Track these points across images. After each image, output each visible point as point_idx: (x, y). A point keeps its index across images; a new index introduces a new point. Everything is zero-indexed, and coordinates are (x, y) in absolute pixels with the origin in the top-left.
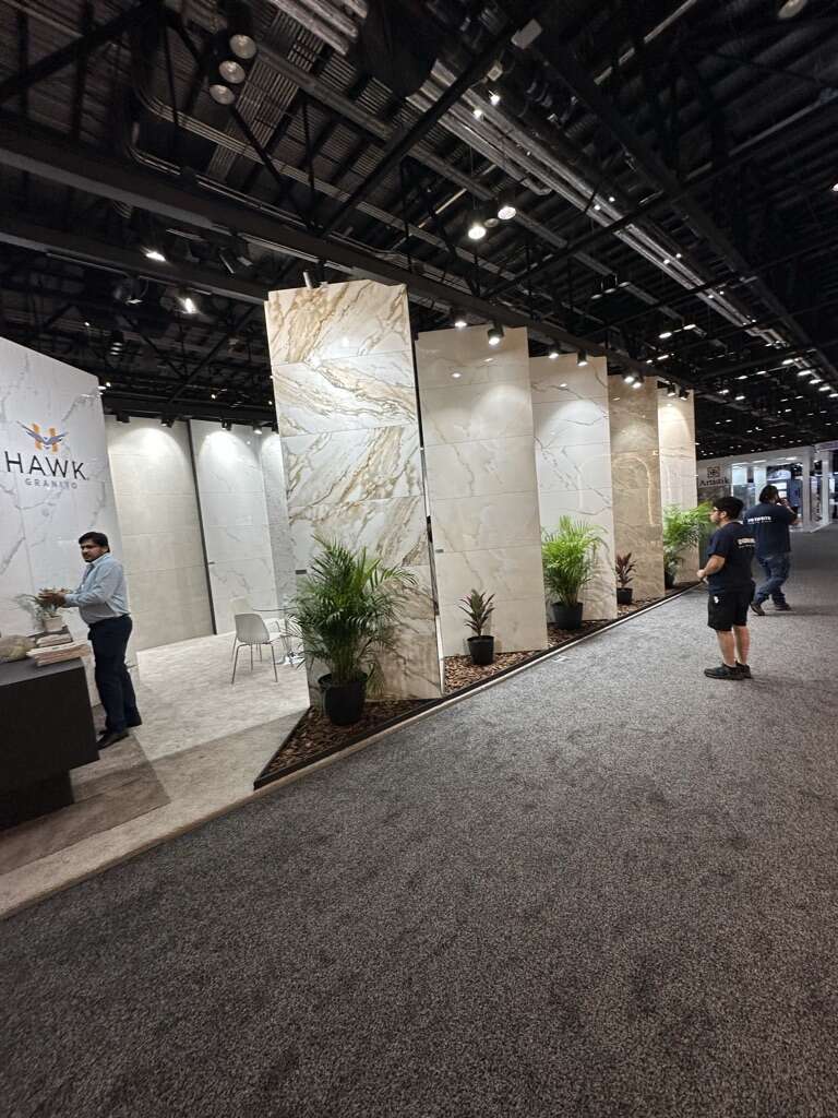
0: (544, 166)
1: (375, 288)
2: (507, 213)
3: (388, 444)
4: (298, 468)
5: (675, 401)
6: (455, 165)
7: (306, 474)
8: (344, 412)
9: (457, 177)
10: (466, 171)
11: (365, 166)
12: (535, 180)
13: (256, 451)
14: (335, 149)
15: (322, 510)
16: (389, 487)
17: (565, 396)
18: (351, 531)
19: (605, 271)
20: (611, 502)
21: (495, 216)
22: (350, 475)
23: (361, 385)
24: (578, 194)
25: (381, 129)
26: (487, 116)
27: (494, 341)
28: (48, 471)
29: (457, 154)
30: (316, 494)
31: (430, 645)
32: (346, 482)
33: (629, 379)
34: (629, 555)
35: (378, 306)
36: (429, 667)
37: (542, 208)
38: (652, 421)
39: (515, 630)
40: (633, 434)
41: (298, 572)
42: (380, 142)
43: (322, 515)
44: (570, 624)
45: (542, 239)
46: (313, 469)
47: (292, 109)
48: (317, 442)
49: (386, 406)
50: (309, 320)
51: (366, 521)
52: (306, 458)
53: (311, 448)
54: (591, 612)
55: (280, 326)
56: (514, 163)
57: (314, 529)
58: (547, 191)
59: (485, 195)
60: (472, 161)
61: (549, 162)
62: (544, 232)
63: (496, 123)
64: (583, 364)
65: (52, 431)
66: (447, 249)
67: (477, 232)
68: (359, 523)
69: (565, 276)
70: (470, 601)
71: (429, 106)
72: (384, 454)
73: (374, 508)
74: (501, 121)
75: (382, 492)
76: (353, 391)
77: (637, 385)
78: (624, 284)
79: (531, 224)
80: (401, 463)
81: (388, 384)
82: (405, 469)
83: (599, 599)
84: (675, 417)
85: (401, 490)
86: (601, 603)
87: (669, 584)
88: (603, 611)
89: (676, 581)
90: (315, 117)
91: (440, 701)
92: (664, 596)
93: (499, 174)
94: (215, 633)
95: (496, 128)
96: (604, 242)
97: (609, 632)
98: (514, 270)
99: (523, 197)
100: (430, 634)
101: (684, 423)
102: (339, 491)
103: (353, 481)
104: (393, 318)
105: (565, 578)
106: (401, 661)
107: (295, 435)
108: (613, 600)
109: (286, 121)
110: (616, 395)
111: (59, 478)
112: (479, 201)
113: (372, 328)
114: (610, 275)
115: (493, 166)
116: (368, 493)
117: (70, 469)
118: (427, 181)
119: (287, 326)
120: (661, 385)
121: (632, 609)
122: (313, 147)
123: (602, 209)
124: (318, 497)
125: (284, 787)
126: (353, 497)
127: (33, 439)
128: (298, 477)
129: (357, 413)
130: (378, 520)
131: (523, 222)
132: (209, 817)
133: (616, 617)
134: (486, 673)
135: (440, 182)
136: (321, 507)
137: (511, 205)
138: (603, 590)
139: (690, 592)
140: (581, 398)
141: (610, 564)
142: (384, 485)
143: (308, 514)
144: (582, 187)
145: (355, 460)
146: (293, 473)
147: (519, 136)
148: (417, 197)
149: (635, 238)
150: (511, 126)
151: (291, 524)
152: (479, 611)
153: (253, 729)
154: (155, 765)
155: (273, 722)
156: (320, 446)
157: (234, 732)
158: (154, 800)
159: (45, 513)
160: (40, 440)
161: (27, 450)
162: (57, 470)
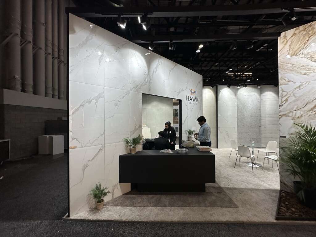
4: (287, 96)
7: (292, 99)
15: (298, 114)
28: (192, 101)
30: (296, 107)
41: (281, 137)
43: (298, 115)
46: (295, 97)
48: (300, 86)
50: (301, 38)
52: (293, 92)
53: (296, 89)
55: (285, 44)
57: (292, 121)
65: (194, 90)
94: (217, 148)
107: (287, 84)
111: (194, 102)
117: (196, 100)
119: (289, 43)
124: (297, 108)
127: (191, 92)
128: (286, 100)
136: (299, 112)
143: (290, 115)
151: (280, 118)
153: (255, 189)
154: (224, 189)
155: (263, 190)
156: (302, 87)
157: (247, 188)
158: (231, 204)
159: (191, 111)
160: (192, 93)
161: (190, 95)
162: (194, 100)
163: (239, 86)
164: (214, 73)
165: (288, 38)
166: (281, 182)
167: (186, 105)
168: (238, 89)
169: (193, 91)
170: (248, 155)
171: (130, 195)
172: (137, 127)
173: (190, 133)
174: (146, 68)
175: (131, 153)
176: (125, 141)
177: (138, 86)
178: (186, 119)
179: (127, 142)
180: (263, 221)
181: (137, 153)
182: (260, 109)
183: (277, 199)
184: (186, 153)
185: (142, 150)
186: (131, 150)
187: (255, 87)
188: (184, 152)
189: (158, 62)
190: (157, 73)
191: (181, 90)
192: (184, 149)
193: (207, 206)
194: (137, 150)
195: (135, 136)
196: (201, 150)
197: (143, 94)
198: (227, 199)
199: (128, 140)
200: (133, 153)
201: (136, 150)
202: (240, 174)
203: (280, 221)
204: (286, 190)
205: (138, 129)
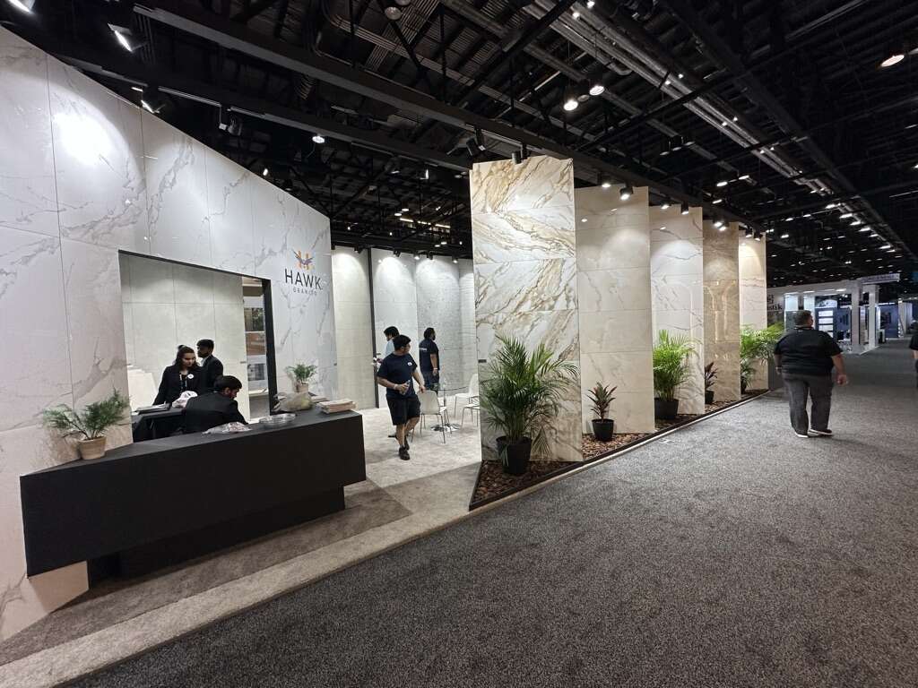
0: (625, 52)
1: (551, 161)
2: (597, 90)
3: (553, 271)
4: (485, 286)
5: (751, 242)
6: (553, 54)
7: (491, 291)
8: (522, 247)
9: (556, 63)
10: (562, 58)
11: (482, 57)
12: (618, 63)
13: (412, 272)
14: (460, 45)
15: (501, 317)
16: (552, 303)
17: (668, 236)
18: (522, 333)
19: (673, 134)
20: (702, 321)
21: (588, 93)
22: (524, 293)
23: (535, 229)
24: (653, 73)
25: (498, 29)
26: (583, 17)
27: (625, 197)
28: (304, 283)
29: (555, 46)
30: (497, 306)
31: (576, 420)
32: (520, 297)
33: (718, 224)
34: (712, 364)
35: (550, 174)
36: (575, 437)
37: (620, 84)
38: (733, 256)
39: (628, 416)
40: (719, 266)
41: (480, 361)
42: (496, 39)
43: (500, 321)
44: (669, 415)
45: (618, 107)
46: (496, 288)
47: (433, 17)
48: (500, 269)
49: (553, 244)
50: (500, 182)
51: (533, 326)
52: (492, 279)
53: (496, 273)
54: (684, 408)
55: (480, 187)
56: (603, 52)
57: (493, 331)
58: (628, 72)
59: (578, 77)
60: (566, 50)
61: (630, 49)
62: (621, 103)
63: (591, 22)
64: (685, 213)
65: (307, 255)
66: (541, 117)
67: (571, 105)
68: (528, 328)
69: (636, 136)
70: (596, 391)
71: (543, 15)
72: (550, 278)
73: (540, 317)
74: (595, 21)
75: (547, 306)
76: (529, 233)
77: (723, 229)
78: (689, 144)
79: (611, 97)
80: (562, 285)
81: (556, 229)
82: (565, 290)
83: (691, 397)
84: (750, 254)
85: (561, 305)
86: (691, 401)
87: (743, 392)
88: (692, 407)
89: (748, 388)
90: (449, 22)
91: (582, 464)
92: (740, 399)
93: (589, 59)
94: (377, 406)
95: (591, 26)
96: (677, 113)
97: (703, 423)
98: (593, 132)
99: (606, 76)
100: (577, 412)
101: (757, 259)
102: (514, 304)
103: (525, 298)
104: (562, 182)
105: (666, 378)
106: (553, 431)
107: (485, 263)
108: (702, 399)
109: (427, 27)
110: (709, 235)
111: (309, 288)
112: (574, 82)
113: (546, 189)
114: (677, 136)
115: (584, 54)
116: (536, 306)
117: (314, 283)
118: (529, 67)
119: (484, 187)
120: (741, 228)
121: (714, 408)
122: (446, 42)
123: (673, 85)
124: (499, 307)
125: (488, 511)
126: (525, 308)
127: (298, 261)
128: (485, 293)
129: (531, 248)
130: (543, 326)
131: (610, 99)
132: (444, 525)
133: (704, 413)
134: (610, 447)
135: (540, 67)
136: (501, 315)
137: (601, 84)
138: (693, 391)
139: (760, 398)
140: (680, 239)
141: (700, 369)
142: (548, 301)
143: (490, 319)
144: (657, 68)
145: (528, 283)
146: (481, 290)
147: (608, 32)
148: (521, 78)
149: (702, 108)
150: (603, 25)
151: (477, 327)
152: (602, 399)
153: (445, 473)
154: (387, 491)
155: (456, 469)
156: (503, 271)
157: (431, 474)
158: (400, 512)
159: (301, 312)
160: (301, 261)
161: (295, 268)
162: (309, 282)
163: (419, 254)
164: (366, 211)
165: (483, 176)
166: (483, 446)
167: (286, 296)
168: (416, 262)
169: (304, 258)
170: (436, 408)
171: (88, 603)
172: (104, 367)
173: (302, 373)
174: (132, 168)
175: (81, 459)
176: (45, 420)
177: (100, 224)
178: (286, 336)
179: (61, 423)
180: (450, 520)
181: (108, 453)
183: (474, 478)
184: (290, 422)
185: (132, 442)
186: (79, 449)
187: (450, 262)
188: (284, 421)
189: (181, 154)
190: (175, 187)
191: (266, 252)
192: (284, 415)
193: (348, 535)
194: (110, 446)
195: (99, 395)
196: (330, 411)
197: (120, 251)
198: (391, 508)
199: (67, 414)
200: (92, 456)
201: (104, 443)
202: (420, 453)
203: (475, 510)
204: (490, 459)
205: (107, 372)
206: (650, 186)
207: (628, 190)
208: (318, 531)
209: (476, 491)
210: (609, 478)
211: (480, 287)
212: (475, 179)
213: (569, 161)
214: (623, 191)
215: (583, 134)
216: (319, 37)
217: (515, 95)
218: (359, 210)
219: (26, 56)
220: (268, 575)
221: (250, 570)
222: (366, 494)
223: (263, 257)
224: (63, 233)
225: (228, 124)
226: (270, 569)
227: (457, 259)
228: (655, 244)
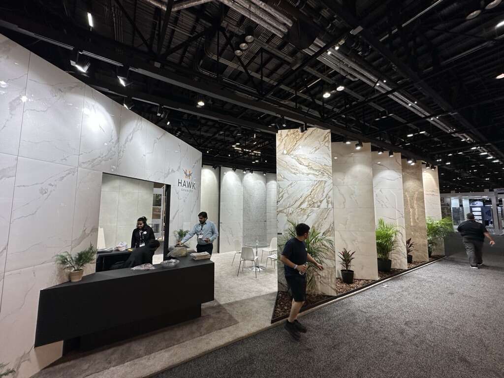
0: (355, 70)
1: (318, 131)
2: (340, 88)
3: (320, 187)
4: (282, 193)
5: (430, 171)
6: (317, 70)
7: (286, 196)
8: (303, 173)
9: (318, 75)
10: (322, 72)
11: (281, 71)
12: (351, 75)
13: (241, 179)
14: (270, 66)
16: (319, 204)
17: (382, 167)
18: (302, 219)
19: (382, 109)
20: (404, 215)
21: (336, 90)
22: (303, 198)
23: (310, 164)
24: (370, 80)
25: (289, 59)
26: (333, 54)
27: (358, 148)
28: (187, 186)
29: (319, 67)
30: (289, 203)
31: (332, 271)
32: (301, 200)
33: (410, 162)
34: (410, 239)
35: (319, 137)
36: (332, 281)
37: (352, 85)
38: (420, 179)
39: (362, 269)
40: (411, 184)
41: (278, 234)
42: (288, 63)
43: (290, 212)
44: (386, 270)
45: (352, 96)
46: (288, 194)
47: (257, 54)
48: (291, 184)
49: (320, 173)
50: (292, 140)
51: (308, 216)
52: (286, 189)
53: (289, 186)
54: (395, 265)
55: (281, 143)
56: (343, 70)
57: (286, 217)
58: (357, 79)
59: (331, 81)
60: (325, 69)
61: (358, 69)
62: (353, 94)
63: (337, 56)
64: (391, 156)
65: (190, 172)
66: (311, 100)
67: (327, 95)
68: (305, 217)
69: (362, 110)
70: (343, 253)
71: (313, 54)
72: (318, 190)
73: (312, 211)
74: (340, 56)
75: (316, 205)
76: (307, 166)
77: (413, 164)
78: (391, 115)
79: (348, 91)
80: (325, 195)
81: (322, 165)
82: (326, 197)
83: (399, 259)
84: (429, 177)
85: (324, 205)
86: (399, 261)
87: (430, 256)
88: (400, 265)
89: (432, 254)
90: (265, 55)
91: (336, 297)
92: (428, 261)
93: (336, 73)
94: (218, 252)
95: (337, 58)
96: (383, 99)
97: (405, 275)
98: (338, 108)
99: (345, 81)
100: (333, 266)
101: (433, 180)
102: (298, 203)
103: (304, 200)
104: (325, 141)
105: (384, 247)
106: (319, 277)
107: (283, 181)
108: (406, 260)
109: (254, 57)
110: (405, 167)
111: (189, 189)
112: (328, 84)
113: (316, 144)
114: (384, 111)
115: (333, 71)
116: (310, 205)
117: (192, 185)
118: (305, 76)
119: (284, 142)
120: (423, 163)
121: (413, 266)
122: (263, 65)
123: (381, 85)
124: (290, 205)
125: (282, 325)
126: (304, 206)
128: (282, 197)
129: (308, 174)
130: (313, 216)
131: (347, 91)
132: (258, 332)
133: (407, 269)
134: (352, 287)
135: (310, 76)
136: (291, 209)
137: (342, 86)
138: (400, 255)
139: (440, 261)
140: (389, 169)
141: (404, 243)
142: (317, 202)
143: (285, 211)
144: (372, 78)
145: (306, 192)
146: (281, 195)
147: (346, 61)
148: (301, 81)
149: (398, 97)
150: (344, 58)
151: (277, 214)
152: (347, 258)
153: (257, 297)
154: (224, 306)
155: (263, 295)
156: (292, 186)
157: (249, 297)
158: (232, 321)
159: (184, 201)
160: (186, 175)
161: (183, 178)
162: (189, 186)
163: (245, 171)
164: (217, 143)
165: (283, 137)
166: (278, 282)
167: (177, 193)
168: (244, 174)
169: (188, 173)
170: (252, 257)
171: (61, 365)
172: (87, 232)
173: (182, 234)
174: (114, 133)
175: (70, 281)
176: (57, 260)
177: (97, 160)
178: (176, 214)
179: (64, 261)
180: (260, 329)
181: (84, 278)
182: (265, 200)
183: (274, 302)
184: (176, 266)
185: (95, 271)
186: (70, 276)
187: (261, 174)
188: (173, 264)
189: (137, 125)
190: (132, 141)
191: (170, 171)
192: (174, 261)
193: (203, 334)
194: (84, 274)
195: (82, 248)
196: (197, 259)
197: (103, 173)
198: (227, 318)
199: (67, 257)
200: (76, 280)
201: (82, 274)
202: (243, 283)
203: (275, 323)
204: (282, 290)
205: (89, 234)
206: (372, 143)
207: (360, 144)
208: (186, 330)
209: (275, 310)
210: (352, 308)
211: (279, 194)
212: (279, 138)
213: (329, 131)
214: (357, 145)
215: (333, 109)
216: (201, 62)
217: (297, 89)
218: (213, 143)
219: (77, 86)
220: (158, 356)
221: (149, 352)
222: (213, 308)
223: (169, 173)
224: (80, 165)
225: (162, 114)
226: (159, 352)
227: (265, 174)
228: (375, 172)
